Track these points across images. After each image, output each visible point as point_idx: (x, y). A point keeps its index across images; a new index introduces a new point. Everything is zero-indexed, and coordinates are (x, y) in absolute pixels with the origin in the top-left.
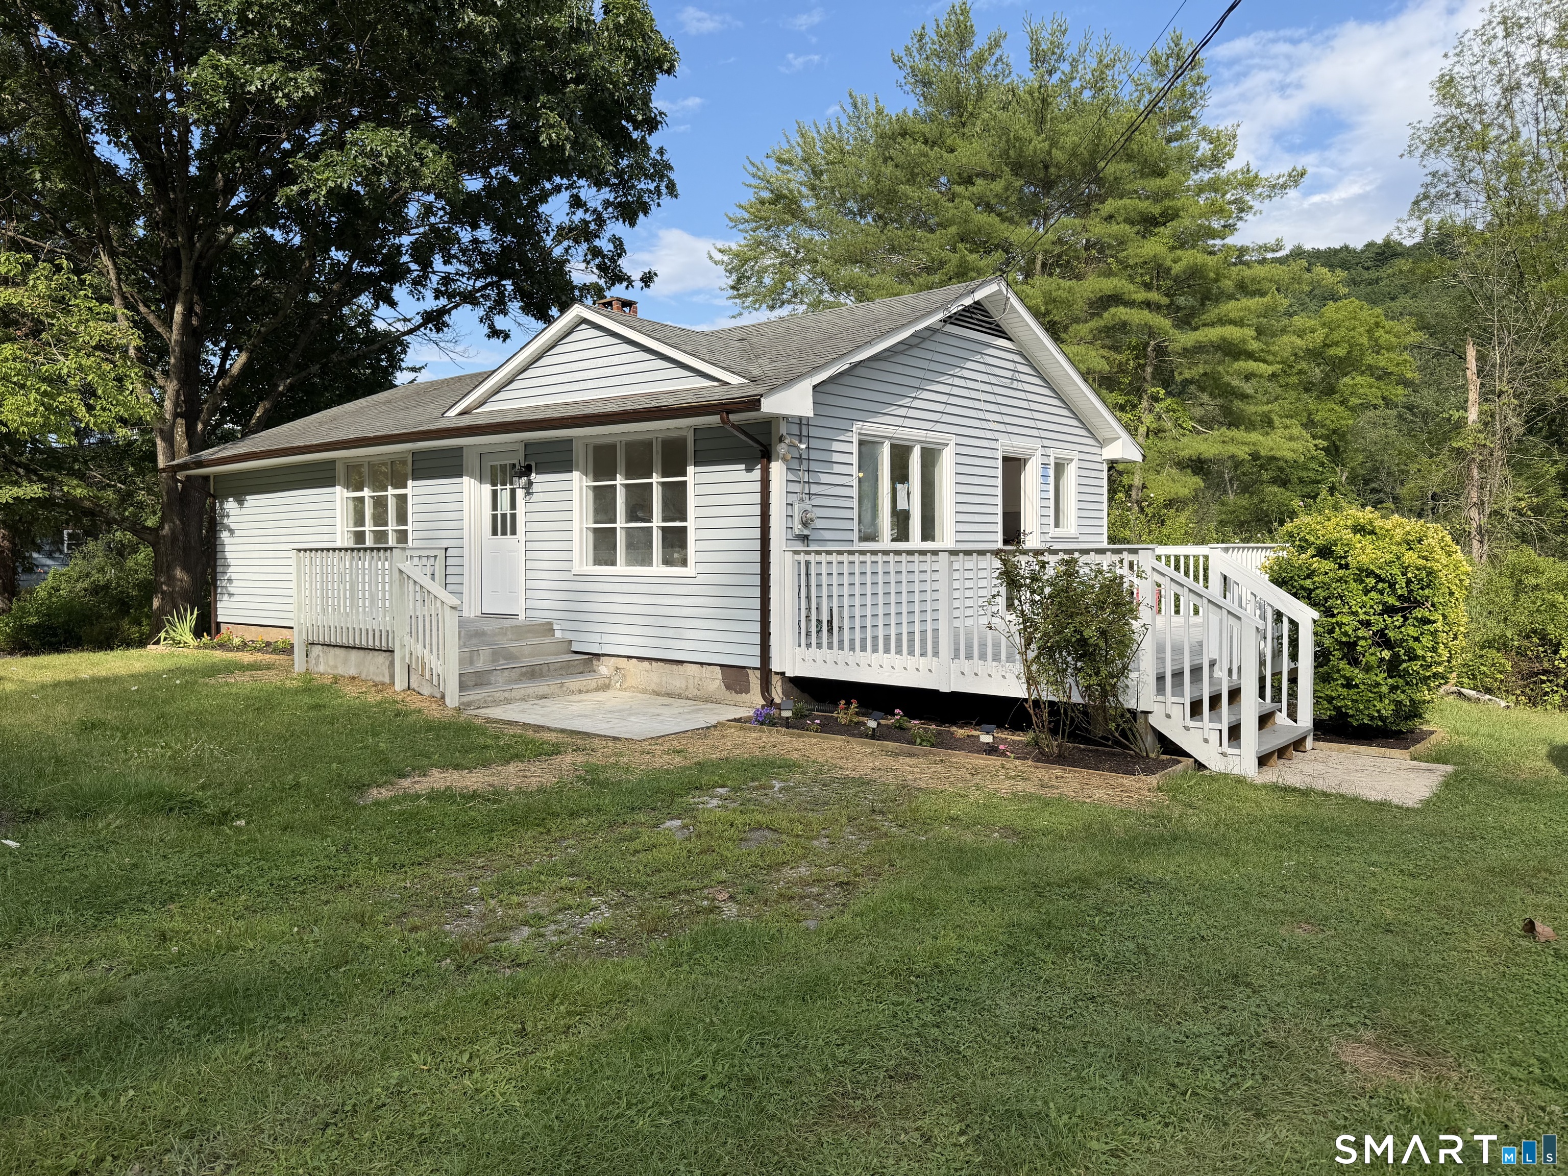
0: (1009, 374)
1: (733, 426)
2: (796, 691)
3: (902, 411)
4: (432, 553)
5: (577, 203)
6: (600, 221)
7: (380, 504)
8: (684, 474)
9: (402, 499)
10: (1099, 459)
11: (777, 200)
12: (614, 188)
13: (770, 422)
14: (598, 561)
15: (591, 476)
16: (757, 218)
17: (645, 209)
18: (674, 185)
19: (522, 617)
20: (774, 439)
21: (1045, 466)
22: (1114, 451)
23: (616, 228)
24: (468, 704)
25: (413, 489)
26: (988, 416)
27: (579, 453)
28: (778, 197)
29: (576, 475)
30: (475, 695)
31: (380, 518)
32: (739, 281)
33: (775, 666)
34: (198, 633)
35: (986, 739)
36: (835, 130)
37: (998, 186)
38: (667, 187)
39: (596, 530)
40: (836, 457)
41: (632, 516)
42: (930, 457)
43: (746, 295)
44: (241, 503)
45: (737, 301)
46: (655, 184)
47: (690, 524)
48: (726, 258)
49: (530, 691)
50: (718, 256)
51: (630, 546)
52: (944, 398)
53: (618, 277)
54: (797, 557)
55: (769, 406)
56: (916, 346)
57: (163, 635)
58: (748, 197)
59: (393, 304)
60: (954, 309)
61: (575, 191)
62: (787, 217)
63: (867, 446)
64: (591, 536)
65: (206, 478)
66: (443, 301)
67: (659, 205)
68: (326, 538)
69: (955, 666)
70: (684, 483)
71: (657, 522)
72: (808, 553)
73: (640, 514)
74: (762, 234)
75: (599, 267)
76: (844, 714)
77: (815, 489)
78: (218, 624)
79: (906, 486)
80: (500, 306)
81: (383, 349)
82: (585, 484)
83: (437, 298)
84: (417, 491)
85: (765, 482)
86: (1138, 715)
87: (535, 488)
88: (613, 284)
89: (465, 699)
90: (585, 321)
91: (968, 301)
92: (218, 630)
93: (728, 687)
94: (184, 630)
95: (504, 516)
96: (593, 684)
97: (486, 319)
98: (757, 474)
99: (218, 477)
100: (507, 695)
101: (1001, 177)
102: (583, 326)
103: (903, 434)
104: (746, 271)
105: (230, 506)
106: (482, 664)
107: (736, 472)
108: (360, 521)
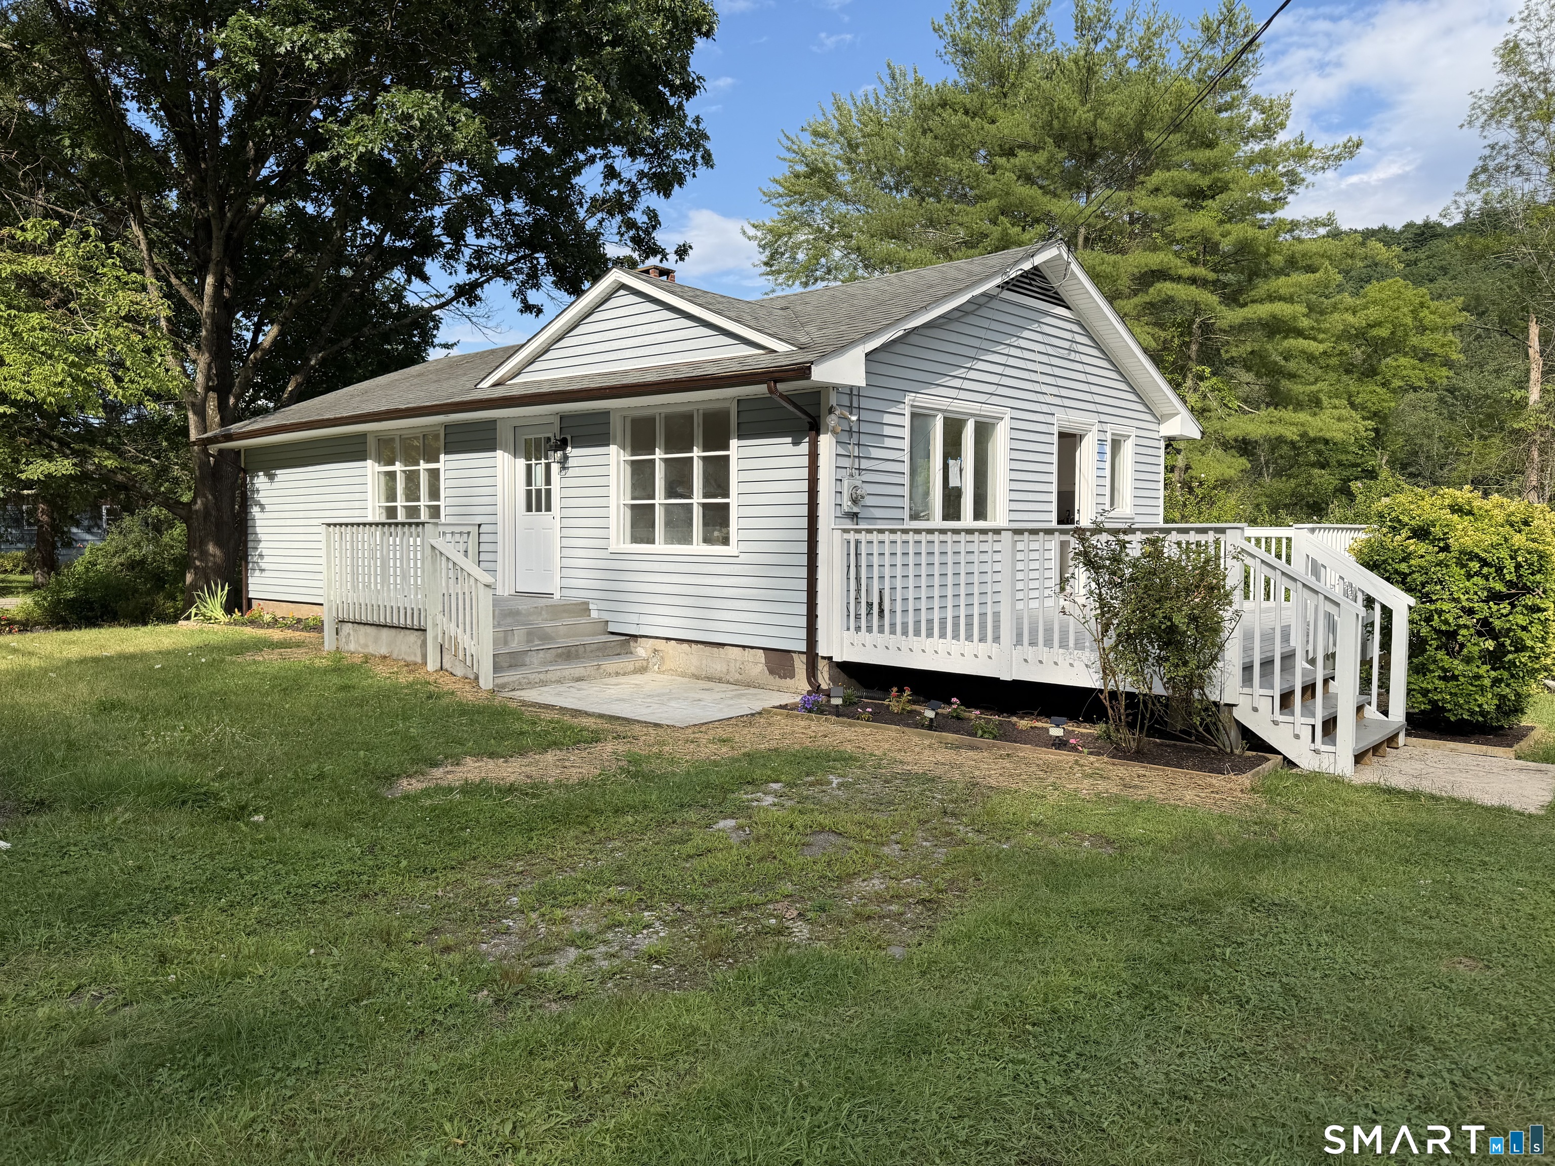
0: (1066, 345)
1: (781, 396)
2: (843, 676)
3: (957, 383)
4: (465, 529)
5: (611, 173)
6: (635, 193)
7: (412, 478)
8: (727, 448)
9: (434, 475)
10: (1156, 436)
11: (811, 174)
12: (649, 158)
13: (819, 393)
14: (635, 539)
15: (629, 450)
16: (792, 193)
17: (680, 179)
18: (710, 155)
19: (557, 596)
20: (824, 410)
21: (1101, 442)
22: (1171, 428)
23: (650, 199)
24: (503, 686)
25: (446, 463)
26: (1044, 389)
27: (616, 425)
28: (814, 171)
29: (613, 449)
30: (510, 677)
31: (412, 493)
32: (772, 257)
33: (822, 650)
34: (229, 609)
35: (1056, 732)
36: (872, 102)
37: (1041, 158)
38: (703, 157)
39: (633, 507)
40: (887, 431)
41: (671, 492)
42: (983, 432)
43: (779, 272)
44: (271, 477)
45: (770, 277)
46: (691, 154)
47: (733, 500)
48: (759, 234)
49: (566, 673)
50: (752, 232)
51: (668, 524)
52: (999, 369)
53: (653, 250)
54: (846, 536)
55: (821, 374)
56: (971, 313)
57: (193, 610)
58: (783, 171)
59: (425, 279)
60: (1013, 274)
61: (610, 161)
62: (822, 191)
63: (920, 419)
64: (628, 512)
65: (237, 452)
66: (475, 275)
67: (694, 176)
68: (357, 513)
69: (1018, 653)
70: (727, 458)
71: (697, 499)
72: (858, 531)
73: (680, 490)
74: (796, 209)
75: (633, 239)
76: (896, 702)
77: (865, 464)
78: (249, 600)
79: (959, 461)
80: (533, 280)
81: (415, 324)
82: (622, 458)
83: (469, 272)
84: (450, 465)
85: (813, 456)
86: (1222, 708)
87: (571, 462)
88: (647, 257)
89: (499, 681)
90: (623, 286)
91: (1027, 266)
92: (249, 606)
93: (772, 672)
94: (215, 606)
95: (539, 491)
96: (631, 667)
97: (521, 293)
98: (804, 447)
99: (249, 450)
100: (542, 676)
101: (1044, 149)
102: (622, 292)
103: (959, 407)
104: (779, 246)
105: (261, 481)
106: (516, 644)
107: (781, 446)
108: (391, 496)
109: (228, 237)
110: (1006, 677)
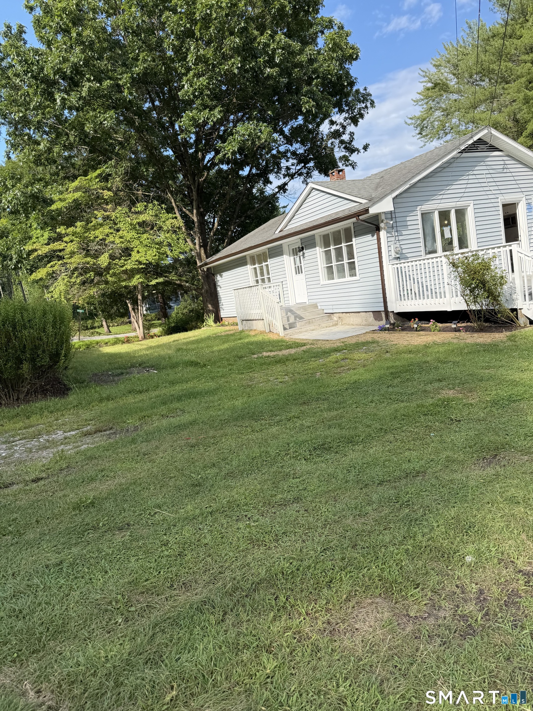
0: (502, 167)
1: (361, 220)
2: (400, 318)
3: (441, 197)
4: (278, 284)
5: (332, 123)
6: (344, 127)
7: (261, 269)
8: (352, 241)
9: (267, 266)
11: (435, 86)
12: (348, 111)
13: (377, 217)
14: (329, 279)
15: (323, 247)
16: (427, 97)
17: (362, 116)
18: (373, 102)
19: (307, 303)
20: (380, 221)
21: (529, 203)
23: (351, 128)
24: (287, 335)
25: (270, 262)
26: (491, 188)
27: (318, 240)
28: (436, 85)
29: (317, 248)
30: (289, 331)
31: (262, 274)
32: (422, 129)
33: (390, 309)
34: (215, 322)
38: (371, 104)
39: (327, 267)
40: (409, 223)
41: (338, 261)
42: (461, 214)
43: (427, 135)
44: (221, 276)
45: (423, 139)
46: (365, 104)
47: (356, 260)
48: (413, 121)
49: (308, 328)
50: (410, 121)
51: (338, 271)
52: (464, 186)
54: (393, 266)
55: (373, 211)
56: (447, 167)
57: (205, 324)
58: (420, 87)
60: (463, 148)
61: (331, 118)
62: (442, 92)
63: (426, 216)
64: (326, 270)
65: (210, 268)
66: (287, 178)
67: (368, 113)
68: (247, 283)
69: (452, 300)
70: (352, 244)
71: (346, 261)
72: (400, 263)
73: (340, 259)
74: (432, 104)
75: (344, 148)
76: (414, 324)
77: (401, 238)
78: (222, 318)
79: (449, 227)
82: (321, 251)
83: (284, 178)
84: (272, 262)
85: (379, 239)
86: (519, 310)
87: (306, 255)
88: (352, 154)
89: (286, 333)
90: (313, 188)
91: (476, 138)
92: (222, 320)
93: (376, 319)
94: (210, 321)
95: (298, 267)
96: (331, 324)
98: (375, 237)
99: (214, 267)
100: (300, 330)
102: (314, 190)
103: (444, 206)
104: (424, 124)
105: (218, 278)
106: (292, 320)
107: (368, 237)
108: (257, 276)
109: (198, 190)
110: (449, 309)
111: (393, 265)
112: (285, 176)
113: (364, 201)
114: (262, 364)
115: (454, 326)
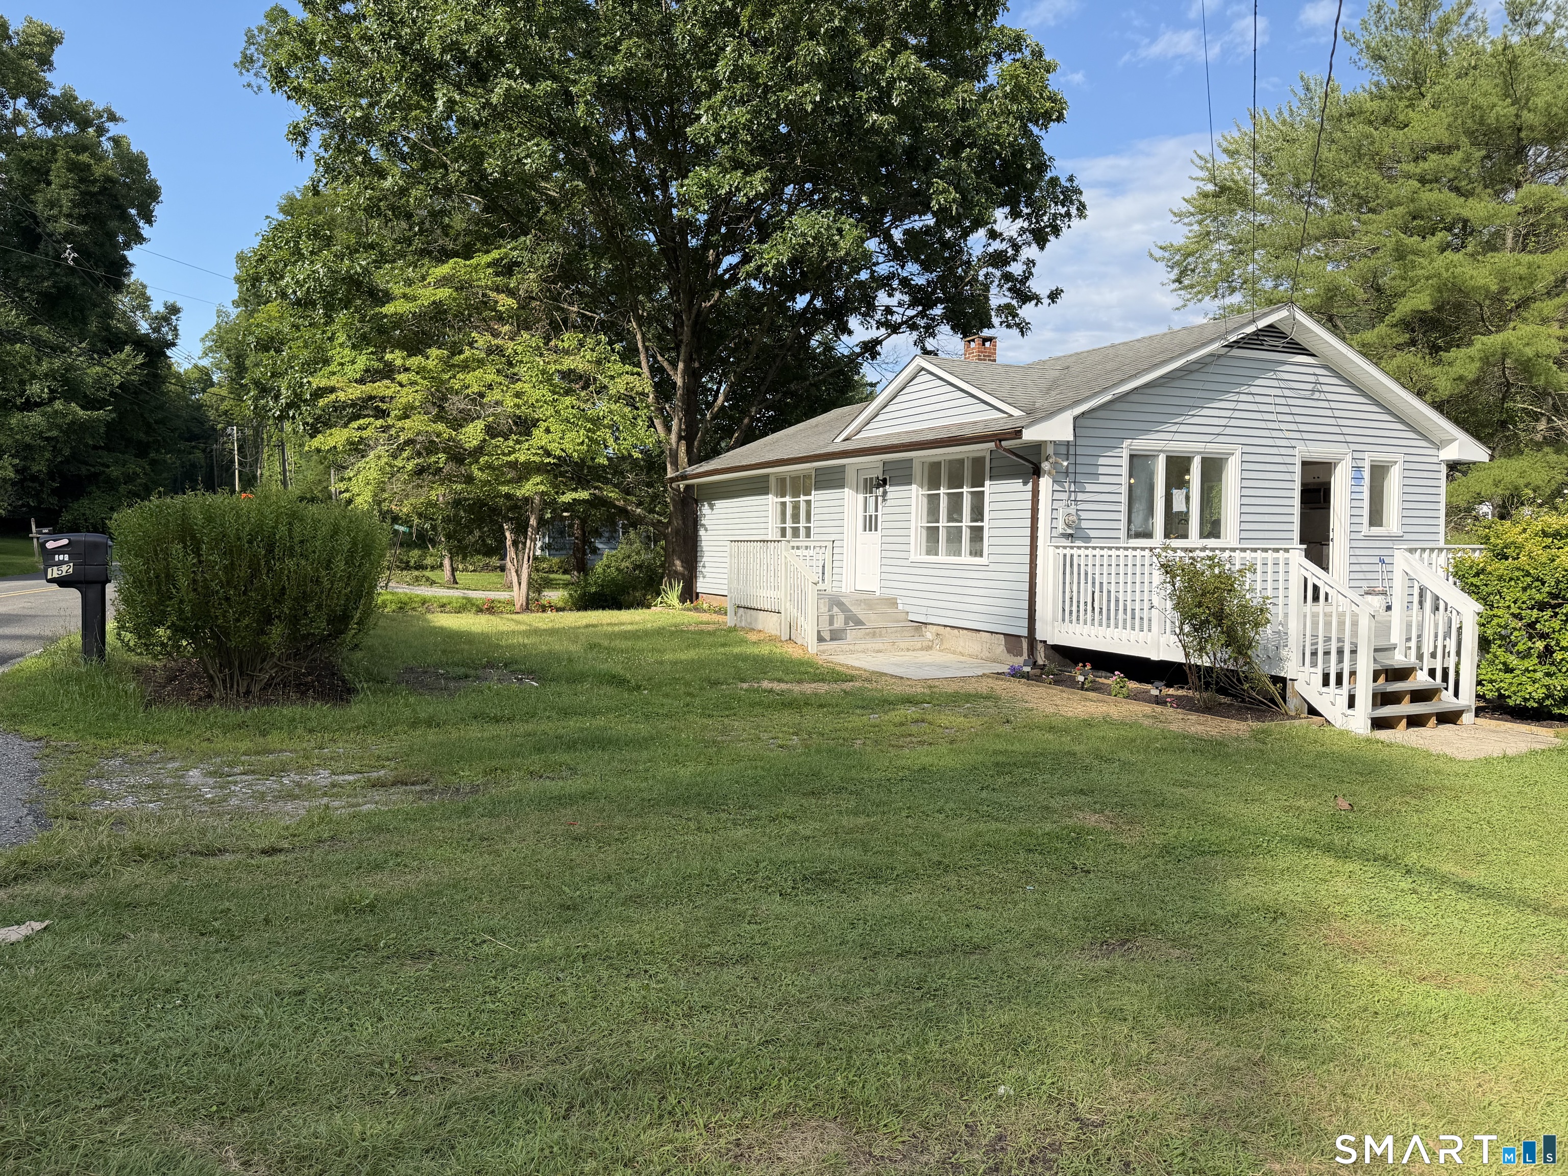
0: (1310, 386)
1: (1005, 450)
2: (1053, 656)
3: (1174, 428)
4: (823, 544)
5: (993, 235)
6: (1016, 248)
7: (796, 507)
8: (983, 486)
9: (808, 503)
10: (1435, 460)
11: (1221, 192)
12: (1028, 217)
13: (1037, 447)
14: (928, 553)
15: (926, 487)
16: (1202, 211)
17: (1056, 231)
19: (878, 594)
20: (1043, 457)
21: (1358, 469)
22: (1451, 453)
23: (1030, 252)
24: (824, 652)
25: (816, 496)
26: (1283, 426)
27: (917, 470)
28: (1223, 189)
29: (915, 486)
30: (827, 646)
31: (796, 518)
32: (1183, 273)
33: (1039, 636)
34: (682, 599)
36: (1286, 115)
39: (928, 528)
40: (1101, 470)
41: (950, 519)
42: (1213, 465)
43: (1192, 286)
44: (712, 507)
45: (1182, 292)
46: (1066, 209)
47: (985, 524)
48: (1167, 254)
49: (869, 646)
50: (1159, 253)
51: (949, 540)
52: (1228, 413)
53: (1025, 297)
54: (1058, 551)
55: (1030, 435)
56: (1197, 371)
57: (659, 599)
58: (1191, 191)
60: (1233, 338)
62: (1234, 206)
63: (1139, 460)
64: (924, 532)
65: (692, 486)
67: (1069, 227)
68: (763, 531)
69: (1163, 640)
70: (983, 493)
71: (966, 522)
72: (1072, 548)
73: (955, 516)
74: (1209, 225)
75: (1010, 290)
77: (1080, 496)
78: (697, 594)
79: (1184, 491)
80: (930, 331)
82: (920, 493)
84: (819, 497)
85: (1036, 492)
86: (1289, 682)
87: (889, 496)
88: (1024, 303)
89: (821, 648)
90: (923, 369)
91: (1262, 324)
92: (697, 597)
93: (1009, 651)
94: (673, 596)
95: (871, 516)
96: (919, 645)
97: (919, 342)
98: (1030, 486)
99: (700, 485)
100: (851, 647)
102: (923, 372)
103: (1179, 447)
104: (1189, 264)
105: (706, 509)
106: (839, 623)
107: (1016, 485)
108: (784, 521)
109: (695, 323)
111: (1057, 547)
112: (880, 324)
113: (1016, 413)
114: (753, 705)
115: (1155, 692)
